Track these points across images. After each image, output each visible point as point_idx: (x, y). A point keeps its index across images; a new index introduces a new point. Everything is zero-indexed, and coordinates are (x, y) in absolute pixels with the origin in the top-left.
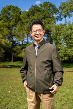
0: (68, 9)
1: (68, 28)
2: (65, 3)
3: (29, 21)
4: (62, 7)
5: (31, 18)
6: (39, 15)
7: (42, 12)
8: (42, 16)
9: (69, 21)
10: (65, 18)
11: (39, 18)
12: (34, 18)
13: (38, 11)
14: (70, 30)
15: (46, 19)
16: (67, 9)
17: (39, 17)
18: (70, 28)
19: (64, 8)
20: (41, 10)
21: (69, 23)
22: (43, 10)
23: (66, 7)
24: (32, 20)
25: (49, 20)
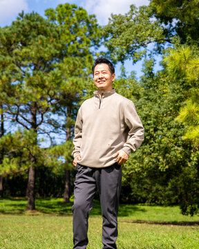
0: (129, 37)
1: (129, 93)
2: (120, 16)
3: (9, 63)
4: (115, 29)
5: (16, 54)
6: (42, 44)
7: (55, 37)
8: (54, 51)
9: (133, 73)
10: (123, 63)
11: (42, 55)
12: (25, 53)
13: (38, 34)
15: (65, 60)
16: (126, 37)
17: (45, 52)
18: (133, 94)
19: (119, 33)
20: (52, 31)
21: (133, 77)
22: (58, 32)
23: (124, 30)
24: (20, 59)
25: (76, 62)
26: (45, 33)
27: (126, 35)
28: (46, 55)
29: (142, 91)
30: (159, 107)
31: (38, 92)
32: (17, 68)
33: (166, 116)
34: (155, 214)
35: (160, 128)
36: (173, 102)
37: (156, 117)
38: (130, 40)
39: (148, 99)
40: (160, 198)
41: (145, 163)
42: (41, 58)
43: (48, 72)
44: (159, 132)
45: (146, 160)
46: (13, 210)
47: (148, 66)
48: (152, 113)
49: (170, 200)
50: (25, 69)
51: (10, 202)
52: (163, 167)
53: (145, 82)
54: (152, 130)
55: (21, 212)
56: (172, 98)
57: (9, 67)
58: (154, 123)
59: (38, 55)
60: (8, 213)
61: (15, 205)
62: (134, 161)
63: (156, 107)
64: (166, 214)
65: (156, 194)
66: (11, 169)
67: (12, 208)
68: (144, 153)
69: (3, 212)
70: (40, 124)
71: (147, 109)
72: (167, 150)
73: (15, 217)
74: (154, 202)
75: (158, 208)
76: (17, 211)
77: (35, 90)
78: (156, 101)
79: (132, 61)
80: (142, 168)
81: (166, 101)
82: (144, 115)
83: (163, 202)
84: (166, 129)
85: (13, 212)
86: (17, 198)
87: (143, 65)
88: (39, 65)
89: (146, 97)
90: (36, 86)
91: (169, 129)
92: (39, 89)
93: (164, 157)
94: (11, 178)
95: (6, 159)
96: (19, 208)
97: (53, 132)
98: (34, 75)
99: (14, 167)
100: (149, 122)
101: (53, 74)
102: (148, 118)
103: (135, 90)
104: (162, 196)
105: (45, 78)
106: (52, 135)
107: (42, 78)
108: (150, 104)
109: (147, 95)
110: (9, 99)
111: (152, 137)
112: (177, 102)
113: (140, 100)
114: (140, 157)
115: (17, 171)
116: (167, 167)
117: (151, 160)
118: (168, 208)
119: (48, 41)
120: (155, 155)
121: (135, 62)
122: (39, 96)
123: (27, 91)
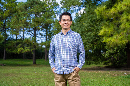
3: (26, 14)
5: (29, 11)
6: (38, 8)
7: (42, 5)
8: (42, 10)
11: (38, 11)
12: (32, 10)
13: (36, 4)
15: (45, 13)
16: (69, 4)
20: (41, 3)
22: (43, 3)
24: (30, 13)
25: (49, 14)
26: (39, 4)
30: (82, 29)
32: (29, 16)
36: (87, 27)
59: (36, 11)
66: (28, 51)
70: (37, 35)
77: (36, 23)
81: (84, 27)
90: (36, 22)
91: (86, 37)
92: (37, 23)
94: (27, 53)
97: (42, 37)
98: (35, 18)
99: (29, 50)
101: (42, 18)
103: (73, 23)
106: (41, 38)
107: (38, 19)
108: (79, 28)
110: (27, 26)
112: (88, 27)
113: (75, 27)
119: (40, 6)
122: (37, 25)
123: (33, 23)
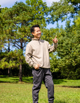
1: (60, 34)
2: (56, 3)
3: (12, 23)
4: (54, 8)
5: (14, 19)
6: (25, 15)
7: (30, 12)
8: (29, 17)
9: (62, 26)
10: (57, 22)
11: (25, 19)
12: (18, 18)
13: (23, 11)
14: (62, 37)
15: (34, 21)
16: (59, 11)
17: (26, 18)
18: (62, 35)
19: (56, 9)
20: (28, 9)
21: (62, 28)
22: (31, 10)
23: (58, 8)
24: (16, 21)
25: (38, 22)
26: (26, 10)
27: (59, 10)
28: (26, 19)
29: (65, 33)
30: (73, 40)
31: (23, 34)
32: (15, 25)
33: (75, 44)
34: (70, 83)
35: (73, 48)
36: (78, 38)
37: (71, 44)
38: (61, 12)
39: (68, 37)
40: (72, 76)
41: (67, 63)
42: (24, 20)
43: (27, 26)
44: (73, 50)
45: (67, 61)
46: (14, 81)
47: (68, 23)
48: (70, 42)
49: (77, 77)
50: (18, 25)
51: (12, 78)
52: (74, 64)
53: (67, 30)
54: (69, 49)
55: (17, 82)
56: (78, 36)
57: (12, 24)
58: (70, 46)
59: (23, 19)
60: (12, 83)
61: (14, 79)
62: (62, 62)
63: (71, 40)
64: (75, 83)
65: (71, 75)
66: (13, 65)
67: (13, 80)
68: (66, 59)
69: (10, 82)
70: (24, 47)
71: (67, 40)
72: (76, 57)
73: (15, 84)
74: (70, 78)
75: (72, 80)
76: (15, 82)
77: (22, 33)
78: (71, 37)
79: (61, 21)
80: (66, 65)
81: (75, 37)
82: (66, 43)
83: (74, 78)
84: (75, 49)
85: (14, 82)
86: (15, 77)
87: (66, 23)
88: (23, 23)
89: (67, 36)
90: (23, 32)
91: (76, 49)
92: (24, 33)
93: (75, 60)
94: (13, 69)
95: (11, 61)
96: (16, 81)
98: (22, 27)
99: (14, 64)
100: (68, 46)
101: (29, 27)
102: (68, 45)
103: (63, 33)
104: (73, 76)
105: (26, 28)
107: (25, 28)
108: (69, 39)
109: (67, 35)
110: (12, 37)
111: (69, 52)
113: (65, 37)
114: (65, 60)
115: (15, 66)
116: (76, 64)
117: (69, 61)
118: (76, 80)
119: (27, 13)
120: (71, 59)
121: (62, 21)
122: (24, 36)
123: (19, 34)
